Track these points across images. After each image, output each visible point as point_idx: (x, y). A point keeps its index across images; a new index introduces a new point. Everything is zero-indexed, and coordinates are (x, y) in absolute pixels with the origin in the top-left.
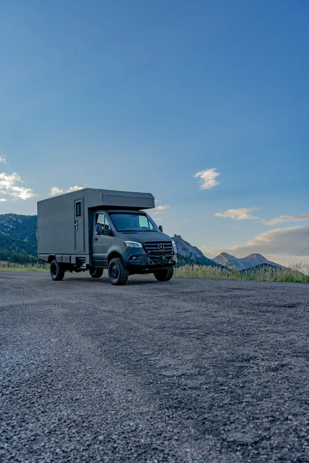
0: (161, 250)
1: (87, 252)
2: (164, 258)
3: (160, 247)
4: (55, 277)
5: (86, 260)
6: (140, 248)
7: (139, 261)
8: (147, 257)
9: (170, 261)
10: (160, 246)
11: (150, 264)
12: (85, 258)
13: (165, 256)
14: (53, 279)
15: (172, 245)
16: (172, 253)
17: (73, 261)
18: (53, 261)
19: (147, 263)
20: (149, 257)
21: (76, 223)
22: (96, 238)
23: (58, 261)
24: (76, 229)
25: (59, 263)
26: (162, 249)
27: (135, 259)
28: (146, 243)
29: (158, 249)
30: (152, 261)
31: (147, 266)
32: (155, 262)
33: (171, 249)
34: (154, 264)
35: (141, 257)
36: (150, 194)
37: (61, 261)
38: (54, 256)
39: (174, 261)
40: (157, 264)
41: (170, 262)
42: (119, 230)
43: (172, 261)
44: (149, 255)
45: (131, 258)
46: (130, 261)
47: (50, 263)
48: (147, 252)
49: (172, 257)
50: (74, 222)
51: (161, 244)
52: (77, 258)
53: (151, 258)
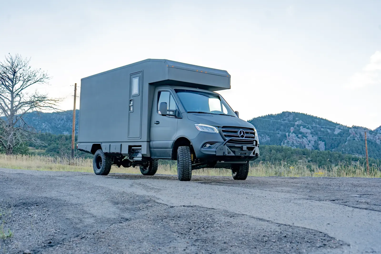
0: (241, 138)
1: (145, 138)
2: (245, 147)
3: (240, 135)
4: (98, 171)
5: (142, 149)
6: (216, 133)
7: (214, 150)
8: (224, 145)
9: (252, 153)
10: (240, 133)
11: (227, 155)
12: (140, 146)
13: (246, 145)
14: (96, 174)
15: (254, 134)
16: (255, 143)
17: (125, 151)
18: (98, 152)
19: (224, 153)
20: (227, 146)
21: (132, 103)
22: (157, 122)
23: (104, 151)
24: (131, 110)
25: (106, 154)
26: (242, 136)
27: (209, 147)
28: (223, 127)
29: (238, 137)
30: (230, 151)
31: (224, 158)
32: (234, 152)
33: (254, 138)
34: (233, 155)
35: (217, 144)
36: (226, 72)
37: (108, 151)
38: (100, 144)
39: (257, 154)
40: (236, 155)
41: (252, 155)
42: (188, 111)
43: (254, 153)
44: (227, 143)
45: (204, 145)
46: (202, 149)
47: (94, 154)
48: (225, 140)
49: (254, 148)
50: (128, 101)
51: (242, 130)
52: (130, 147)
53: (230, 147)
